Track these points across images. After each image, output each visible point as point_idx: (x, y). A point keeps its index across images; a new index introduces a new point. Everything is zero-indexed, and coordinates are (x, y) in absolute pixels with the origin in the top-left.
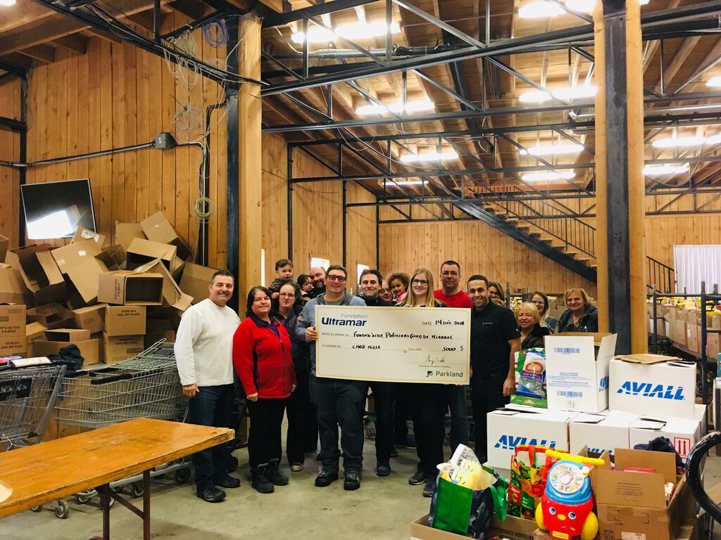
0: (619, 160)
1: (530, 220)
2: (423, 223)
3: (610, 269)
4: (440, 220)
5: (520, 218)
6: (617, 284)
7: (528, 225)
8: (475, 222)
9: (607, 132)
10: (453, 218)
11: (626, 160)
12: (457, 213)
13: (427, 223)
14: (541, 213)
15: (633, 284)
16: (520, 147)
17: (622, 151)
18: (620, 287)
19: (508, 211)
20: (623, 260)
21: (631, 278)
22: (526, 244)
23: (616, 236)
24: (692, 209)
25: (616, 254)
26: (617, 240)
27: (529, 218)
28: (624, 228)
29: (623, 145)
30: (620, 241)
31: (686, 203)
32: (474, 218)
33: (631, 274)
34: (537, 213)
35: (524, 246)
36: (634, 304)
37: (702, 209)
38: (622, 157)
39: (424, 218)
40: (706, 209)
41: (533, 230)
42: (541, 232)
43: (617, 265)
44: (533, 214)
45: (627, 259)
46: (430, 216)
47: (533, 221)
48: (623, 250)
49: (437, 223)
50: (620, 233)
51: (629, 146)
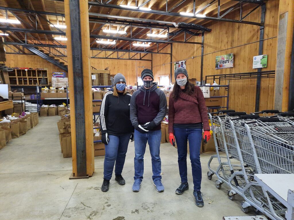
0: (76, 19)
1: (59, 57)
2: (9, 55)
3: (74, 73)
4: (18, 54)
5: (55, 56)
6: (77, 80)
7: (58, 59)
8: (36, 56)
9: (70, 3)
10: (24, 53)
11: (79, 19)
12: (26, 51)
13: (11, 55)
14: (64, 54)
15: (85, 79)
16: (51, 23)
17: (77, 14)
18: (79, 82)
19: (50, 52)
20: (80, 68)
21: (84, 77)
22: (59, 67)
23: (76, 56)
24: (117, 58)
25: (76, 65)
26: (77, 59)
27: (59, 56)
28: (80, 53)
29: (77, 11)
30: (78, 59)
31: (115, 55)
32: (35, 54)
33: (84, 75)
34: (62, 54)
35: (58, 68)
36: (85, 89)
37: (119, 58)
38: (77, 17)
39: (10, 52)
40: (121, 58)
41: (61, 61)
42: (64, 62)
43: (77, 71)
44: (61, 55)
45: (82, 68)
46: (13, 52)
47: (61, 57)
48: (80, 64)
49: (17, 55)
50: (78, 55)
51: (80, 12)
